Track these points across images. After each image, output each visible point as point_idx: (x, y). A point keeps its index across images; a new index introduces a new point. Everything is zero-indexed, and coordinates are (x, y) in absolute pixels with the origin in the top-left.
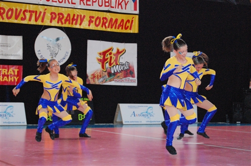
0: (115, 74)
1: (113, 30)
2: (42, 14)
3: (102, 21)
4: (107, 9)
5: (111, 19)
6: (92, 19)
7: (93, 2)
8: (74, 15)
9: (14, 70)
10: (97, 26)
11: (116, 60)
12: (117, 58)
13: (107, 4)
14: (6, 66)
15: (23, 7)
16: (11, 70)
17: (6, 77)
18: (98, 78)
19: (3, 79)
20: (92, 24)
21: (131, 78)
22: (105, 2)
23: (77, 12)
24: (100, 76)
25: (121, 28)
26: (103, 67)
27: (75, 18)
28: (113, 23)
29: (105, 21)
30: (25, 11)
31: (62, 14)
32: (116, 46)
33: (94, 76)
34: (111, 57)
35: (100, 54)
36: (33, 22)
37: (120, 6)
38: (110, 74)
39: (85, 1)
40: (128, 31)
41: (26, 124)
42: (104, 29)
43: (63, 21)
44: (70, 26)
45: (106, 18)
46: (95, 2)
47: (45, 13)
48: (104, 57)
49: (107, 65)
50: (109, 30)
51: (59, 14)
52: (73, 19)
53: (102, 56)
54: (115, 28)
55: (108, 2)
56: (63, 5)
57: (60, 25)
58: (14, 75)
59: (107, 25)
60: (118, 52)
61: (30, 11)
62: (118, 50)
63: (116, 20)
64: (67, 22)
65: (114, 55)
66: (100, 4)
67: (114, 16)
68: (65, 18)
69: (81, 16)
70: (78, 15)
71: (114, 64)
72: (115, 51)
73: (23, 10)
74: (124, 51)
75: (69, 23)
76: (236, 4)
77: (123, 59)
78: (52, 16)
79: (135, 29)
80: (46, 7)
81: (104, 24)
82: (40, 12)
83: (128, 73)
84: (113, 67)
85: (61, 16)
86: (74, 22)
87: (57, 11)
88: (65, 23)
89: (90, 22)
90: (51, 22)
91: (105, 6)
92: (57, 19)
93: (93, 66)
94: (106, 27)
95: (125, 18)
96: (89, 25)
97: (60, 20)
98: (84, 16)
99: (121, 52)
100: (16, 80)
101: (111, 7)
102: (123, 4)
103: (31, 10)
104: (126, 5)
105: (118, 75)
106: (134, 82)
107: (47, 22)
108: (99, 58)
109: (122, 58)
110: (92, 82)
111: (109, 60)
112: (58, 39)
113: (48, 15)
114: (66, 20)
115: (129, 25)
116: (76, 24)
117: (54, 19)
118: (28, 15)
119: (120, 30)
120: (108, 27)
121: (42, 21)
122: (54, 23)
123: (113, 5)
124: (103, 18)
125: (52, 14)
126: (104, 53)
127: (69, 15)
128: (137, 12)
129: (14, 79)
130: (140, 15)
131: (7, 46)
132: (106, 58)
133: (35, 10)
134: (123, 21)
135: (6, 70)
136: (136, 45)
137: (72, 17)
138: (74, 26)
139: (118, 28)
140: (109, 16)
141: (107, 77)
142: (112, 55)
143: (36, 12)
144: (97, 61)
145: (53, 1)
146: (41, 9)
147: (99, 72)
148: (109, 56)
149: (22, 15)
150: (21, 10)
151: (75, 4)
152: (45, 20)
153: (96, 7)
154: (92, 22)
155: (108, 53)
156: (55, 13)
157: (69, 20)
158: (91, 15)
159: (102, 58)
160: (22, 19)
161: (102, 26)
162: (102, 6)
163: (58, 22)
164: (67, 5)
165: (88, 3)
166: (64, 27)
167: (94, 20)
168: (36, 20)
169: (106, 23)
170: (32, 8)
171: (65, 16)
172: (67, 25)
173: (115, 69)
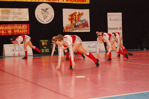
0: (78, 26)
1: (76, 3)
9: (25, 27)
10: (67, 1)
11: (78, 19)
12: (79, 17)
14: (20, 25)
16: (23, 27)
17: (21, 30)
18: (69, 29)
19: (19, 31)
21: (86, 28)
24: (70, 28)
25: (80, 1)
26: (71, 23)
32: (78, 11)
33: (67, 28)
34: (76, 17)
35: (70, 16)
38: (75, 26)
40: (84, 3)
42: (71, 2)
44: (53, 2)
49: (74, 21)
50: (74, 3)
53: (71, 17)
57: (48, 1)
58: (25, 29)
60: (79, 14)
62: (79, 13)
65: (77, 16)
71: (77, 21)
72: (77, 14)
74: (82, 14)
79: (88, 2)
83: (85, 25)
84: (77, 22)
93: (66, 22)
94: (72, 1)
96: (63, 1)
99: (81, 14)
105: (80, 26)
106: (89, 30)
108: (69, 18)
109: (82, 17)
110: (66, 31)
111: (74, 19)
112: (47, 9)
120: (74, 1)
122: (45, 1)
126: (72, 15)
129: (25, 31)
131: (21, 14)
132: (73, 18)
135: (21, 27)
136: (88, 10)
138: (55, 2)
139: (79, 2)
141: (74, 28)
142: (76, 16)
144: (68, 20)
147: (70, 25)
148: (74, 17)
155: (74, 15)
159: (71, 18)
161: (70, 1)
166: (50, 3)
173: (78, 23)
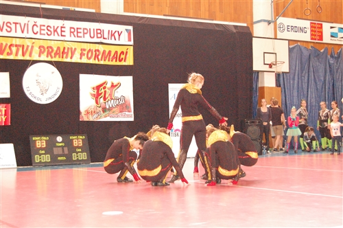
0: (110, 109)
1: (107, 63)
2: (30, 48)
3: (94, 53)
4: (99, 40)
5: (104, 52)
6: (84, 52)
7: (84, 33)
8: (64, 48)
10: (89, 59)
11: (110, 95)
12: (111, 92)
13: (99, 35)
15: (9, 41)
18: (92, 114)
20: (83, 57)
21: (127, 113)
22: (97, 33)
23: (67, 45)
24: (94, 112)
25: (114, 60)
26: (97, 102)
27: (66, 51)
28: (106, 55)
29: (98, 53)
30: (11, 45)
31: (51, 47)
32: (110, 79)
33: (87, 113)
34: (105, 92)
35: (94, 88)
36: (20, 57)
37: (113, 37)
38: (104, 110)
39: (75, 33)
40: (123, 63)
41: (15, 165)
43: (53, 54)
44: (60, 60)
45: (98, 50)
46: (86, 33)
47: (32, 47)
48: (98, 92)
49: (102, 100)
50: (102, 62)
51: (48, 48)
52: (63, 52)
53: (96, 91)
54: (109, 61)
55: (100, 33)
56: (51, 37)
57: (49, 59)
58: (2, 115)
59: (100, 57)
60: (113, 86)
61: (16, 46)
62: (112, 83)
63: (110, 52)
64: (58, 56)
65: (109, 89)
66: (92, 36)
67: (107, 48)
68: (54, 51)
69: (71, 48)
70: (68, 48)
71: (109, 98)
72: (109, 85)
73: (9, 44)
74: (119, 85)
75: (59, 57)
76: (235, 31)
77: (118, 93)
78: (41, 50)
79: (130, 61)
80: (33, 40)
81: (96, 56)
82: (28, 46)
83: (123, 107)
84: (108, 102)
85: (50, 50)
86: (65, 55)
87: (46, 44)
88: (55, 57)
89: (82, 55)
90: (40, 56)
91: (97, 37)
92: (46, 53)
93: (86, 102)
94: (99, 60)
95: (119, 49)
96: (81, 58)
97: (49, 54)
98: (75, 49)
99: (116, 86)
100: (4, 120)
101: (104, 38)
102: (116, 35)
103: (18, 43)
104: (119, 35)
105: (114, 110)
106: (131, 117)
107: (35, 57)
108: (93, 93)
110: (86, 119)
111: (103, 94)
113: (36, 49)
114: (56, 54)
115: (123, 56)
116: (67, 57)
117: (43, 53)
118: (14, 49)
119: (114, 63)
120: (101, 60)
121: (30, 55)
122: (44, 57)
123: (106, 36)
124: (95, 51)
125: (40, 47)
126: (98, 88)
127: (58, 48)
128: (132, 43)
129: (2, 119)
130: (135, 46)
132: (100, 92)
133: (22, 44)
134: (116, 52)
136: (130, 78)
137: (62, 50)
138: (65, 60)
140: (101, 48)
141: (102, 112)
142: (106, 89)
143: (23, 46)
144: (91, 97)
145: (41, 34)
146: (28, 43)
147: (93, 107)
148: (103, 91)
149: (8, 50)
150: (6, 45)
151: (64, 36)
152: (33, 54)
153: (87, 38)
154: (84, 55)
155: (102, 87)
156: (43, 47)
157: (59, 54)
158: (83, 48)
159: (95, 93)
160: (8, 54)
161: (95, 59)
162: (94, 37)
163: (47, 57)
164: (56, 37)
165: (79, 35)
166: (54, 62)
167: (86, 52)
168: (23, 55)
169: (98, 55)
170: (18, 42)
171: (55, 49)
172: (57, 59)
173: (110, 104)
